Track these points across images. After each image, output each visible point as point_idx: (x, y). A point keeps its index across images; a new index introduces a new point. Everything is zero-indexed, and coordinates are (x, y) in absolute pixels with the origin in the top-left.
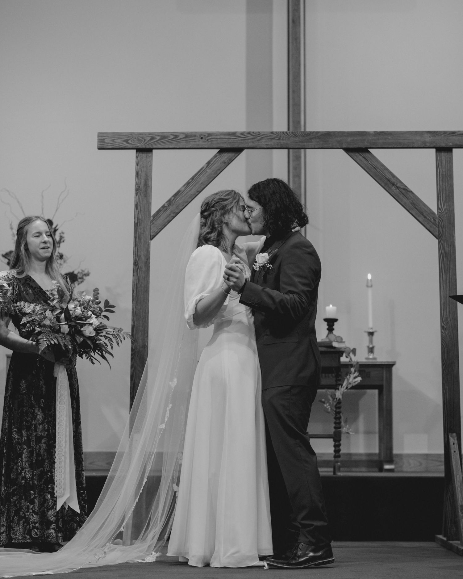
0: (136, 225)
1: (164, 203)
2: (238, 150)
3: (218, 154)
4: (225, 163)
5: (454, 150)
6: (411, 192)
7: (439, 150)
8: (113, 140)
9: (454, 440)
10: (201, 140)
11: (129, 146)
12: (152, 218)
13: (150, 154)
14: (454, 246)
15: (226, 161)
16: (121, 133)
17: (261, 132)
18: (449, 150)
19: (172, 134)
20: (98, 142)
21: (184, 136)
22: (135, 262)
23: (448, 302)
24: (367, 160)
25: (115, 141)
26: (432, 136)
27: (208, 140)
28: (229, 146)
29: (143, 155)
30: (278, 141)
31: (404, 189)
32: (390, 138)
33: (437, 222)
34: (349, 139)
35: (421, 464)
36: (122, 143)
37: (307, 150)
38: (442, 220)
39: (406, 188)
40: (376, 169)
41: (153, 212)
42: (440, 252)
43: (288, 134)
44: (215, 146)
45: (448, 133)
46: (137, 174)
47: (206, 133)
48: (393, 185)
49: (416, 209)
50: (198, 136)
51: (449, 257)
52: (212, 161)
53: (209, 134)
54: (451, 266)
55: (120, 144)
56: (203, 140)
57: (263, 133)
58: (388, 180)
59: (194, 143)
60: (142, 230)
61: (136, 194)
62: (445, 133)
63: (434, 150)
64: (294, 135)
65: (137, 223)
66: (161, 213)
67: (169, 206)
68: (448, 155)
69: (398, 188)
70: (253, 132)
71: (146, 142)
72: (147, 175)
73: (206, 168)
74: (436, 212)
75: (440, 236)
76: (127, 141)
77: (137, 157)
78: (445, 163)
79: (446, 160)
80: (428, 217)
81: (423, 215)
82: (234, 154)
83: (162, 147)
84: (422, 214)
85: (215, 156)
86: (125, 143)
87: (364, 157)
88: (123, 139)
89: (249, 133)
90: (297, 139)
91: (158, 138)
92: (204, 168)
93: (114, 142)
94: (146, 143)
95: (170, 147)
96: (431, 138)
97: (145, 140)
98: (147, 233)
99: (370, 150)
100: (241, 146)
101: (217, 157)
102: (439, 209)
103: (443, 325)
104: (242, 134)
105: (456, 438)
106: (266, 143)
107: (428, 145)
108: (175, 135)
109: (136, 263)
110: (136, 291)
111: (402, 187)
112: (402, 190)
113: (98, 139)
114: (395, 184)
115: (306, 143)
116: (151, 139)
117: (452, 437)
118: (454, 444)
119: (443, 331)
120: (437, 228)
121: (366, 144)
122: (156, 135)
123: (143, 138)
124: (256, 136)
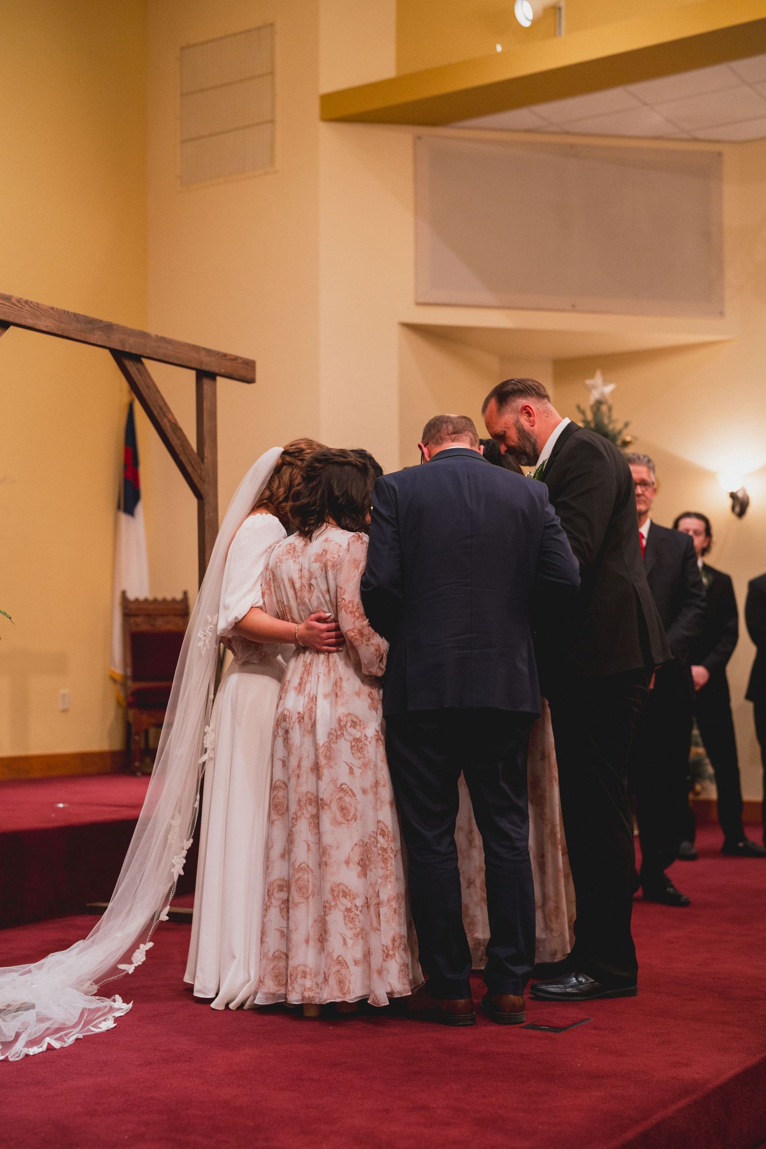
2: (5, 326)
5: (219, 379)
18: (212, 376)
24: (141, 374)
31: (175, 424)
32: (169, 348)
33: (203, 477)
34: (131, 340)
38: (208, 474)
39: (177, 423)
45: (220, 355)
49: (186, 454)
51: (213, 526)
57: (42, 307)
62: (218, 353)
63: (195, 374)
68: (213, 384)
70: (31, 302)
78: (211, 395)
79: (211, 391)
80: (195, 467)
81: (191, 464)
84: (190, 462)
87: (139, 370)
89: (27, 302)
99: (144, 360)
104: (19, 301)
106: (47, 324)
107: (189, 365)
111: (173, 421)
121: (148, 351)
124: (34, 309)
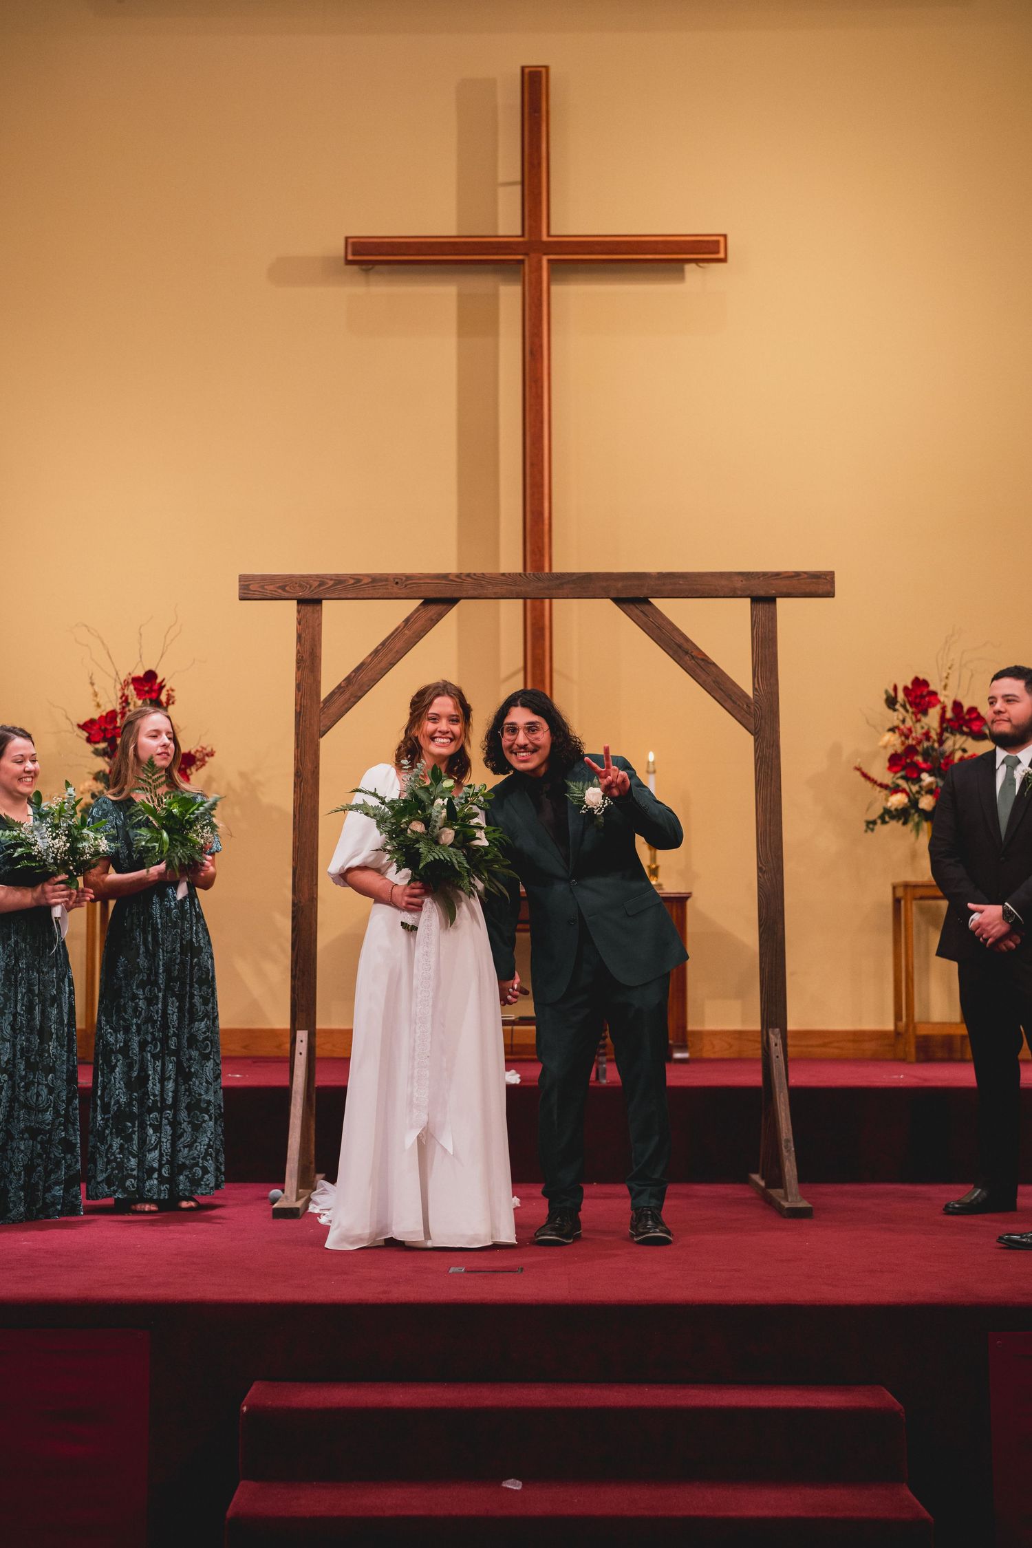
0: (298, 715)
1: (340, 682)
2: (452, 602)
3: (420, 607)
4: (432, 620)
6: (714, 664)
7: (756, 600)
8: (262, 587)
9: (777, 1038)
10: (395, 585)
11: (287, 595)
12: (322, 705)
13: (318, 608)
14: (778, 747)
15: (433, 618)
16: (275, 575)
17: (488, 574)
18: (772, 600)
19: (353, 576)
20: (240, 589)
21: (370, 580)
22: (297, 772)
23: (768, 829)
24: (646, 615)
25: (266, 587)
26: (746, 580)
27: (406, 586)
28: (438, 595)
29: (309, 608)
30: (513, 588)
31: (703, 660)
32: (681, 582)
33: (752, 711)
34: (620, 585)
35: (731, 1046)
36: (275, 591)
37: (554, 600)
38: (760, 707)
39: (706, 659)
40: (660, 630)
41: (324, 695)
42: (757, 756)
43: (527, 577)
44: (417, 596)
45: (770, 575)
46: (299, 637)
47: (402, 574)
48: (687, 653)
49: (722, 690)
50: (392, 579)
51: (770, 763)
52: (411, 618)
53: (408, 577)
54: (773, 777)
55: (274, 593)
56: (399, 585)
57: (489, 576)
58: (680, 646)
59: (385, 591)
60: (308, 722)
61: (298, 668)
62: (764, 574)
63: (748, 600)
64: (536, 577)
65: (300, 712)
66: (335, 697)
67: (347, 686)
68: (769, 607)
69: (693, 657)
70: (475, 574)
71: (312, 589)
72: (313, 639)
73: (404, 627)
74: (751, 695)
75: (756, 731)
76: (283, 588)
77: (299, 612)
78: (765, 620)
79: (765, 616)
80: (738, 703)
81: (731, 699)
82: (445, 607)
83: (337, 597)
84: (729, 697)
85: (417, 610)
86: (280, 591)
87: (642, 611)
88: (278, 585)
89: (468, 575)
90: (541, 584)
91: (331, 583)
92: (400, 629)
93: (264, 589)
94: (313, 591)
95: (349, 596)
96: (744, 582)
97: (310, 587)
98: (315, 728)
99: (651, 600)
100: (456, 595)
101: (420, 612)
102: (755, 689)
103: (760, 865)
104: (458, 576)
105: (779, 1036)
106: (495, 591)
107: (739, 593)
108: (356, 579)
109: (299, 773)
110: (299, 817)
111: (699, 657)
112: (700, 662)
113: (239, 585)
114: (690, 652)
115: (554, 591)
116: (320, 586)
117: (773, 1034)
118: (776, 1045)
119: (760, 874)
120: (752, 720)
121: (645, 591)
122: (327, 579)
123: (307, 584)
124: (479, 580)
